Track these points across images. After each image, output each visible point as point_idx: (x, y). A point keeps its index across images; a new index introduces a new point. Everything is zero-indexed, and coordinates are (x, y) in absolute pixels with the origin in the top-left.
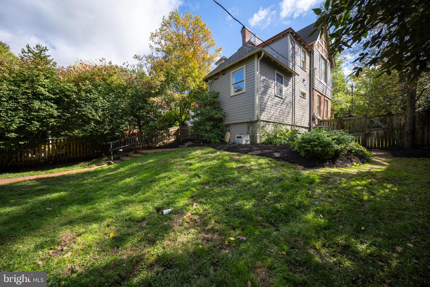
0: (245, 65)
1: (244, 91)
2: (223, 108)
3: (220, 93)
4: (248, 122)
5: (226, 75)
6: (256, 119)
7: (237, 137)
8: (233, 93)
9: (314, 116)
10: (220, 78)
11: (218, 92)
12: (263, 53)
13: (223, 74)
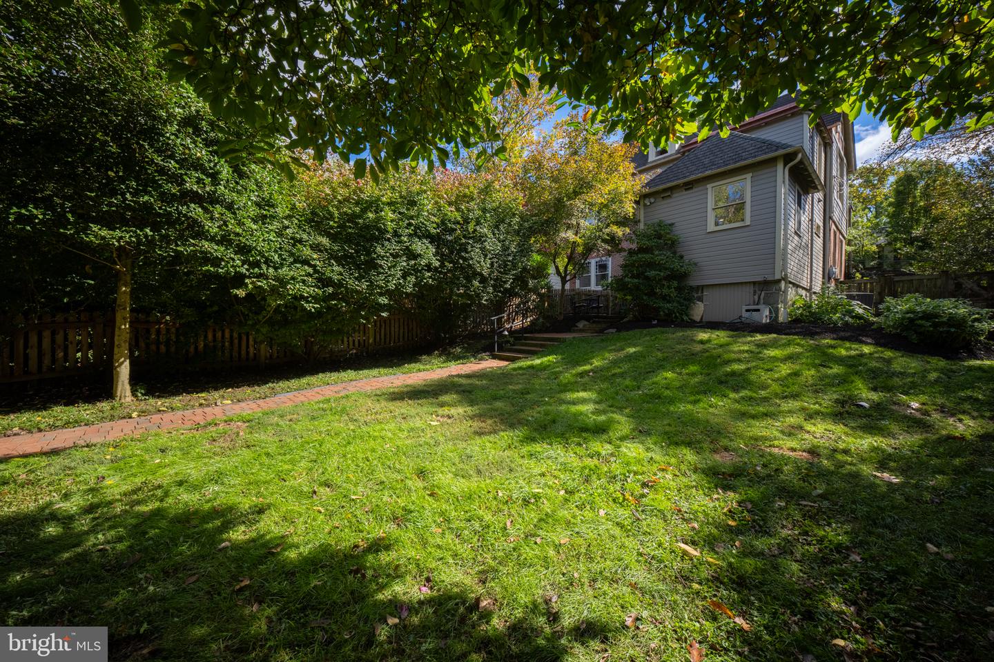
0: (751, 174)
1: (748, 223)
2: (683, 253)
3: (676, 224)
4: (754, 283)
5: (695, 190)
6: (777, 277)
7: (747, 311)
8: (711, 227)
9: (831, 273)
10: (674, 195)
11: (670, 222)
12: (800, 156)
13: (686, 190)
